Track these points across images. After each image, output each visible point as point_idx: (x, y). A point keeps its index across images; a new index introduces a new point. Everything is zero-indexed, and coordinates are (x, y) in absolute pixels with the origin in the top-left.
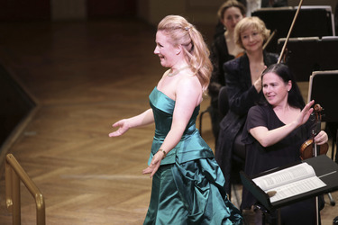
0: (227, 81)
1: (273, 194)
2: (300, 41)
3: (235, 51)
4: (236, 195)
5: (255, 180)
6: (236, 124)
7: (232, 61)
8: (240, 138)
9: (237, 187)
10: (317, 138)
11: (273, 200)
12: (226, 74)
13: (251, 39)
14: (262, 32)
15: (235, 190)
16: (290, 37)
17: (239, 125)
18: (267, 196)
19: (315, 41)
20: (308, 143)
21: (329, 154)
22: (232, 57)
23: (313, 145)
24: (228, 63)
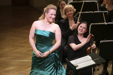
1: (77, 66)
2: (86, 13)
3: (64, 16)
5: (71, 62)
6: (64, 42)
8: (66, 47)
10: (92, 46)
11: (77, 68)
13: (69, 13)
14: (73, 10)
16: (82, 11)
17: (65, 42)
18: (75, 67)
19: (92, 13)
20: (89, 48)
21: (96, 52)
22: (63, 19)
23: (91, 49)
24: (61, 21)
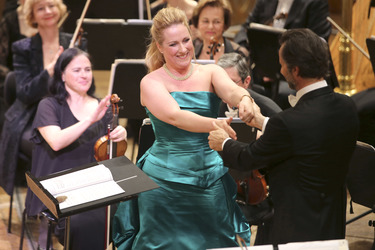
0: (15, 64)
1: (63, 199)
4: (18, 199)
7: (22, 41)
9: (20, 189)
10: (113, 134)
11: (62, 206)
12: (14, 56)
15: (17, 193)
19: (119, 25)
20: (104, 139)
21: (128, 154)
23: (108, 142)
